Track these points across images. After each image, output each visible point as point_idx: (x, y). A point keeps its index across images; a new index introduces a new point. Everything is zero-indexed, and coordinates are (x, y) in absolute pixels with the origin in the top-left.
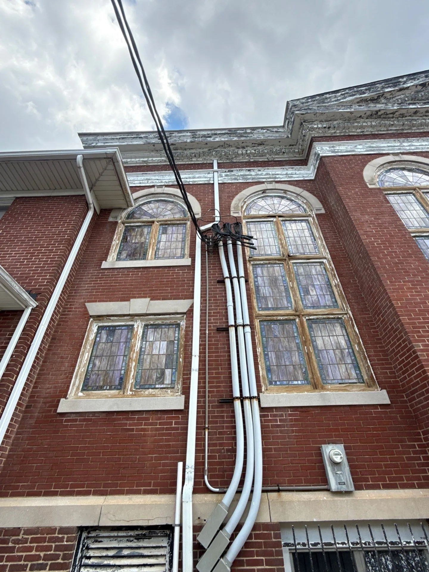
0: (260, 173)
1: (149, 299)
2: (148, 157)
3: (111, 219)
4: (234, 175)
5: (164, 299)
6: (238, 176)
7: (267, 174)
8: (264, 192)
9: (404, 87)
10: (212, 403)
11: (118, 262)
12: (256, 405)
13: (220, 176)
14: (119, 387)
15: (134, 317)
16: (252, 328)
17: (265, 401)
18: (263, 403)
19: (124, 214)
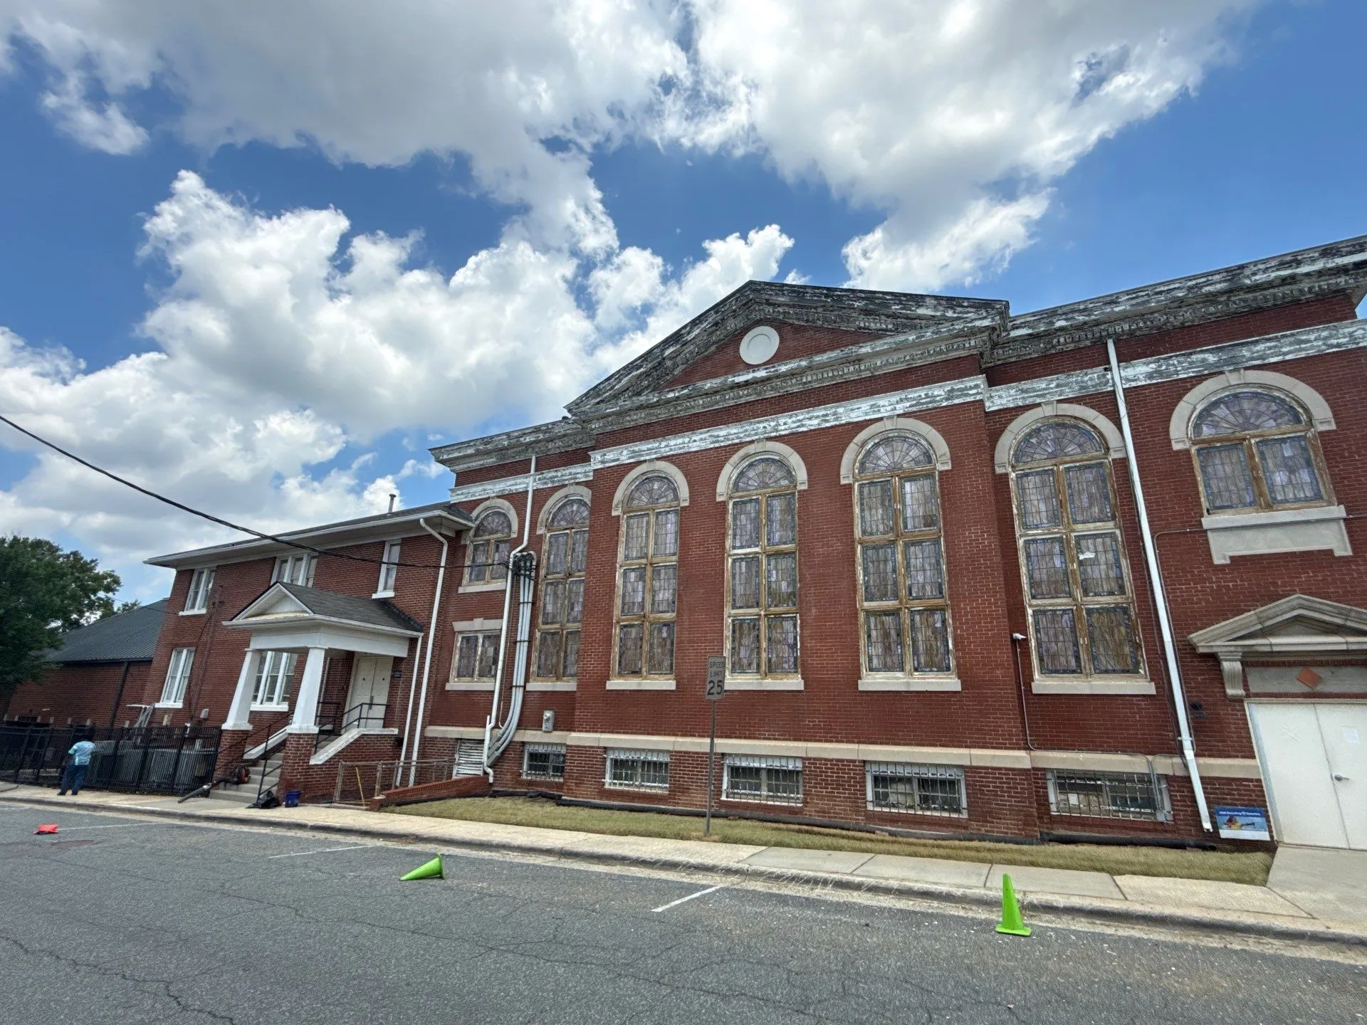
0: (564, 473)
1: (482, 619)
2: (484, 460)
3: (463, 543)
4: (545, 478)
5: (490, 619)
6: (548, 479)
7: (570, 474)
8: (566, 497)
9: (689, 338)
10: (507, 687)
11: (469, 587)
12: (521, 689)
13: (535, 481)
14: (472, 676)
15: (476, 631)
16: (530, 641)
17: (530, 687)
18: (528, 689)
19: (472, 533)
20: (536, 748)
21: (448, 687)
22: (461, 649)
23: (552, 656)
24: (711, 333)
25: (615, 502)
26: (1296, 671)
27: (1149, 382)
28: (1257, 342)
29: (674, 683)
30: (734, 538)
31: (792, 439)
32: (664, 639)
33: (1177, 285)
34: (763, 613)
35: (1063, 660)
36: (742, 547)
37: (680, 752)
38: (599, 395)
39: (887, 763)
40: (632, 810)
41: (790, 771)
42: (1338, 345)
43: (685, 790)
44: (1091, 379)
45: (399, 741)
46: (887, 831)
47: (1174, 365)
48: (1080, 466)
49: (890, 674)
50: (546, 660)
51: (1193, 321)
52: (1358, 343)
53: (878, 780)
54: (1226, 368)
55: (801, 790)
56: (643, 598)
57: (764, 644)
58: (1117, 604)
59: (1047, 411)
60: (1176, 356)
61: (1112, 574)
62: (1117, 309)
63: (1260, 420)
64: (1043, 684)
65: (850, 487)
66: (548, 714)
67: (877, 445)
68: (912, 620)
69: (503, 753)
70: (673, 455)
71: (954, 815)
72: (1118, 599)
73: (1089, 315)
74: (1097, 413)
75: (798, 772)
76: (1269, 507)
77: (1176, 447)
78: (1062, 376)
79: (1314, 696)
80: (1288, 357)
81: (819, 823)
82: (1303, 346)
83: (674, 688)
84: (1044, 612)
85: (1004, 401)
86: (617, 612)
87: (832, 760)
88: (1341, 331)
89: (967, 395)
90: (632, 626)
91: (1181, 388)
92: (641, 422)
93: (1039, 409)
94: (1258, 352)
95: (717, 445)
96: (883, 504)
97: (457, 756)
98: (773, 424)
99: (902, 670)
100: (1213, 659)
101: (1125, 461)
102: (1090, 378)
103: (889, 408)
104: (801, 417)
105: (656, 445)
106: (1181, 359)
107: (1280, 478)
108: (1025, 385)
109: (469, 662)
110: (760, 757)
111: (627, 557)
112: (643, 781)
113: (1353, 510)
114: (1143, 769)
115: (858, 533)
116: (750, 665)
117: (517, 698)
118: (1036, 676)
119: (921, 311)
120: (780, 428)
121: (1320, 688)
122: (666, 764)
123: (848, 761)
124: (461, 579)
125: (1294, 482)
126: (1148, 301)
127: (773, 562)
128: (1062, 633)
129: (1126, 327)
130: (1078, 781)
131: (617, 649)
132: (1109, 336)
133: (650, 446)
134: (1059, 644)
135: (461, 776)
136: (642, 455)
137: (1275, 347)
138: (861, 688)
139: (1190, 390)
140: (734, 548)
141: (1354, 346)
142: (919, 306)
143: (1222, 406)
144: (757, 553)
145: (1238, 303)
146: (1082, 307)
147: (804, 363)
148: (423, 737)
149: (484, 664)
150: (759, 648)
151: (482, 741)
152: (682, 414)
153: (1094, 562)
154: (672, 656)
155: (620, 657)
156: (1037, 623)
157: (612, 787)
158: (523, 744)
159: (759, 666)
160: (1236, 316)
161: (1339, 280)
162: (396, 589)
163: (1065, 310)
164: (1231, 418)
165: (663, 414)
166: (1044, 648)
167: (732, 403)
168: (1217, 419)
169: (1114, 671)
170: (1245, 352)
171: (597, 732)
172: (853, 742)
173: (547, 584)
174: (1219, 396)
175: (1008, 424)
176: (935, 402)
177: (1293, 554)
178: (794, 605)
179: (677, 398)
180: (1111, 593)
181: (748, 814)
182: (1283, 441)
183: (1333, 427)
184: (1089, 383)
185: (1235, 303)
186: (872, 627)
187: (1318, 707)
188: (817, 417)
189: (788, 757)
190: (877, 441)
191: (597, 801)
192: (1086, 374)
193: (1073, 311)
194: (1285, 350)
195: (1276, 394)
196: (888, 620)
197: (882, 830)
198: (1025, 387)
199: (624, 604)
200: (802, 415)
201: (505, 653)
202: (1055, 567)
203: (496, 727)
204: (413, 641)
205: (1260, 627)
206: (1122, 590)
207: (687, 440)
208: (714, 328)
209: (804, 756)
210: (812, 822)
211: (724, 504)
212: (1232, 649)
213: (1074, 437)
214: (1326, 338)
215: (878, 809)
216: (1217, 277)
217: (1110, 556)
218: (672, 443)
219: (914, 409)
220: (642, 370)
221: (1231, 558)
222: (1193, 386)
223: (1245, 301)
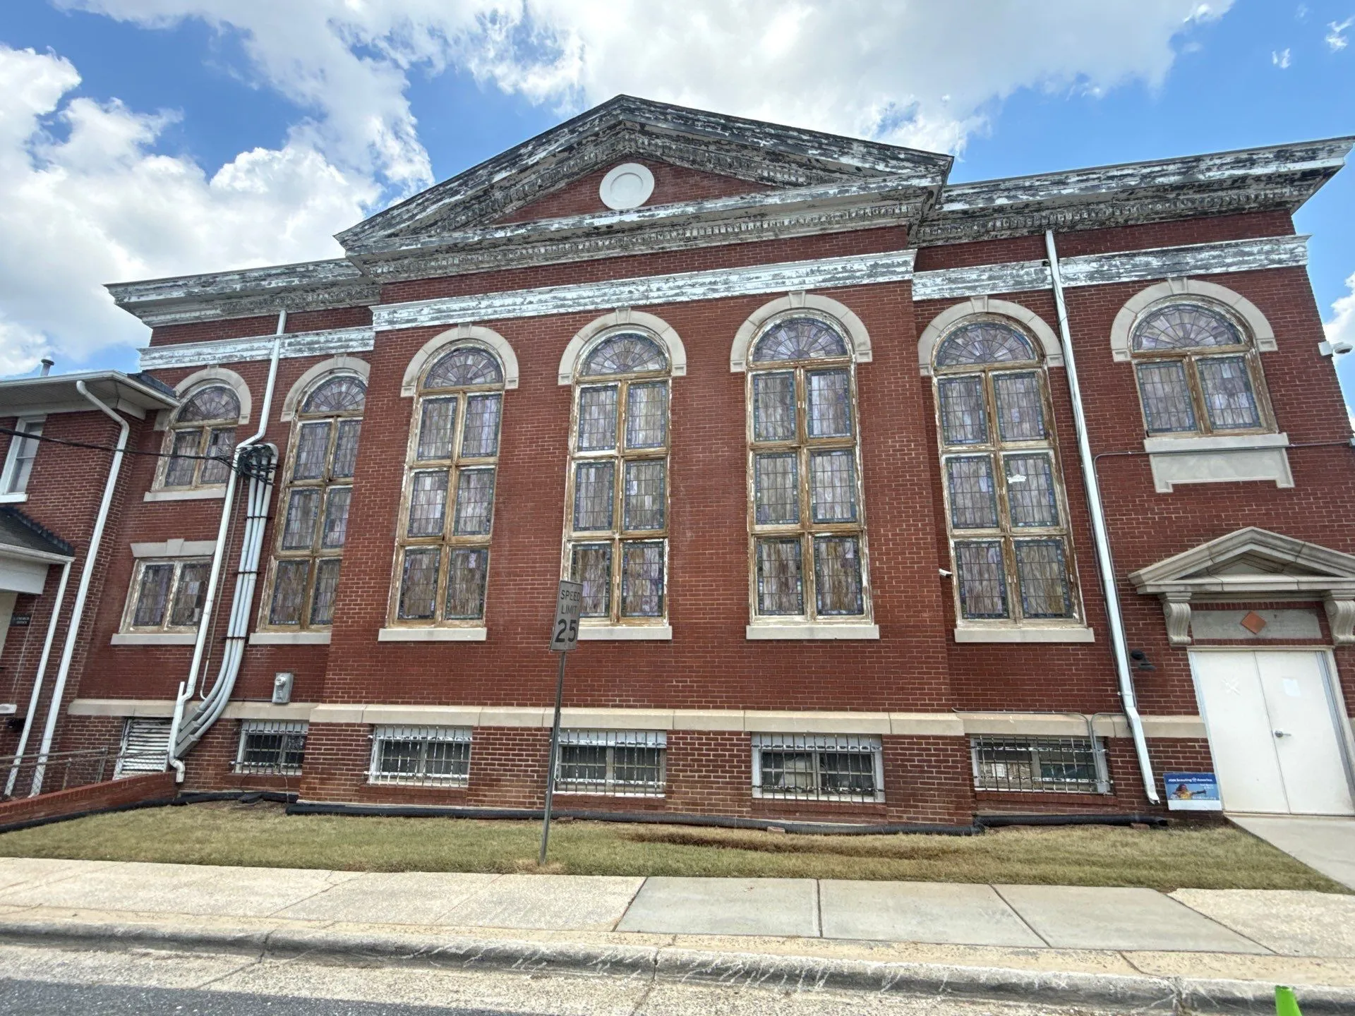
0: (330, 337)
1: (181, 540)
2: (200, 310)
3: (157, 428)
4: (299, 343)
5: (196, 540)
6: (304, 345)
7: (340, 340)
8: (331, 372)
9: (531, 162)
10: (218, 639)
11: (159, 493)
12: (241, 643)
13: (283, 345)
14: (160, 623)
15: (171, 558)
16: (260, 573)
17: (254, 640)
18: (252, 642)
19: (174, 415)
20: (261, 727)
21: (116, 640)
22: (144, 583)
23: (295, 594)
24: (561, 162)
25: (406, 379)
26: (1240, 615)
27: (1089, 283)
28: (1202, 248)
29: (484, 630)
30: (581, 435)
31: (666, 310)
32: (471, 570)
33: (1130, 172)
34: (617, 536)
35: (987, 602)
36: (591, 448)
37: (489, 728)
38: (390, 226)
39: (782, 735)
40: (409, 814)
41: (650, 750)
42: (1280, 261)
43: (493, 782)
44: (1027, 274)
45: (16, 724)
46: (782, 826)
47: (1116, 266)
48: (1011, 375)
49: (787, 618)
50: (285, 599)
51: (1138, 219)
52: (1298, 261)
53: (769, 758)
54: (1170, 275)
55: (663, 773)
56: (443, 514)
57: (617, 579)
58: (1049, 536)
59: (977, 306)
60: (1120, 256)
61: (1044, 501)
62: (1064, 192)
63: (1200, 337)
64: (969, 630)
65: (742, 376)
66: (283, 678)
67: (778, 327)
68: (817, 550)
69: (203, 737)
70: (498, 320)
71: (868, 800)
72: (1053, 531)
73: (1033, 195)
74: (1033, 314)
75: (659, 750)
76: (1210, 430)
77: (1117, 358)
78: (996, 267)
79: (1258, 643)
80: (1232, 269)
81: (689, 819)
82: (1246, 258)
83: (483, 638)
84: (967, 545)
85: (928, 291)
86: (401, 532)
87: (709, 733)
88: (1282, 247)
89: (894, 273)
90: (422, 552)
91: (1124, 292)
92: (453, 271)
93: (968, 304)
94: (1202, 260)
95: (562, 310)
96: (783, 402)
97: (124, 744)
98: (642, 288)
99: (802, 612)
100: (1158, 600)
101: (1063, 370)
102: (1027, 271)
103: (796, 281)
104: (680, 283)
105: (474, 304)
106: (1124, 260)
107: (1219, 400)
108: (954, 273)
109: (156, 602)
110: (607, 731)
111: (420, 456)
112: (428, 771)
113: (1296, 439)
114: (1082, 731)
115: (750, 436)
116: (595, 606)
117: (233, 655)
118: (959, 622)
119: (845, 160)
120: (651, 294)
121: (1264, 634)
122: (467, 746)
123: (731, 733)
124: (151, 481)
125: (1233, 406)
126: (1098, 187)
127: (633, 471)
128: (988, 571)
129: (1069, 217)
130: (1007, 749)
131: (398, 584)
132: (1049, 226)
133: (464, 305)
134: (985, 583)
135: (128, 775)
136: (451, 317)
137: (1220, 256)
138: (749, 636)
139: (1132, 295)
140: (580, 449)
141: (1294, 264)
142: (843, 154)
143: (1162, 318)
144: (612, 457)
145: (1184, 204)
146: (1027, 184)
147: (690, 210)
148: (63, 715)
149: (181, 605)
150: (609, 584)
151: (169, 720)
152: (514, 265)
153: (1025, 487)
154: (482, 594)
155: (403, 594)
156: (959, 557)
157: (380, 782)
158: (240, 722)
159: (608, 608)
160: (1181, 219)
161: (1284, 190)
162: (29, 490)
163: (1008, 184)
164: (1170, 331)
165: (485, 262)
166: (967, 588)
167: (585, 256)
168: (1156, 331)
169: (1045, 616)
170: (1189, 259)
171: (360, 702)
172: (737, 708)
173: (294, 493)
174: (1160, 306)
175: (932, 318)
176: (854, 278)
177: (1236, 484)
178: (661, 526)
179: (509, 240)
180: (1042, 523)
181: (587, 811)
182: (1222, 360)
183: (1275, 348)
184: (1026, 278)
185: (1183, 203)
186: (765, 557)
187: (1259, 655)
188: (702, 284)
189: (647, 731)
190: (778, 322)
191: (355, 804)
192: (1022, 267)
193: (1017, 188)
194: (1229, 260)
195: (1217, 309)
196: (786, 548)
197: (776, 825)
198: (953, 276)
199: (412, 520)
200: (682, 279)
201: (217, 589)
202: (980, 492)
203: (196, 697)
204: (54, 571)
205: (1210, 563)
206: (1055, 522)
207: (519, 300)
208: (566, 154)
209: (670, 728)
210: (680, 819)
211: (568, 390)
212: (1182, 589)
213: (1005, 340)
214: (1268, 253)
215: (769, 796)
216: (1171, 168)
217: (1042, 480)
218: (497, 302)
219: (829, 284)
220: (458, 197)
221: (1175, 486)
222: (1135, 292)
223: (1193, 201)
